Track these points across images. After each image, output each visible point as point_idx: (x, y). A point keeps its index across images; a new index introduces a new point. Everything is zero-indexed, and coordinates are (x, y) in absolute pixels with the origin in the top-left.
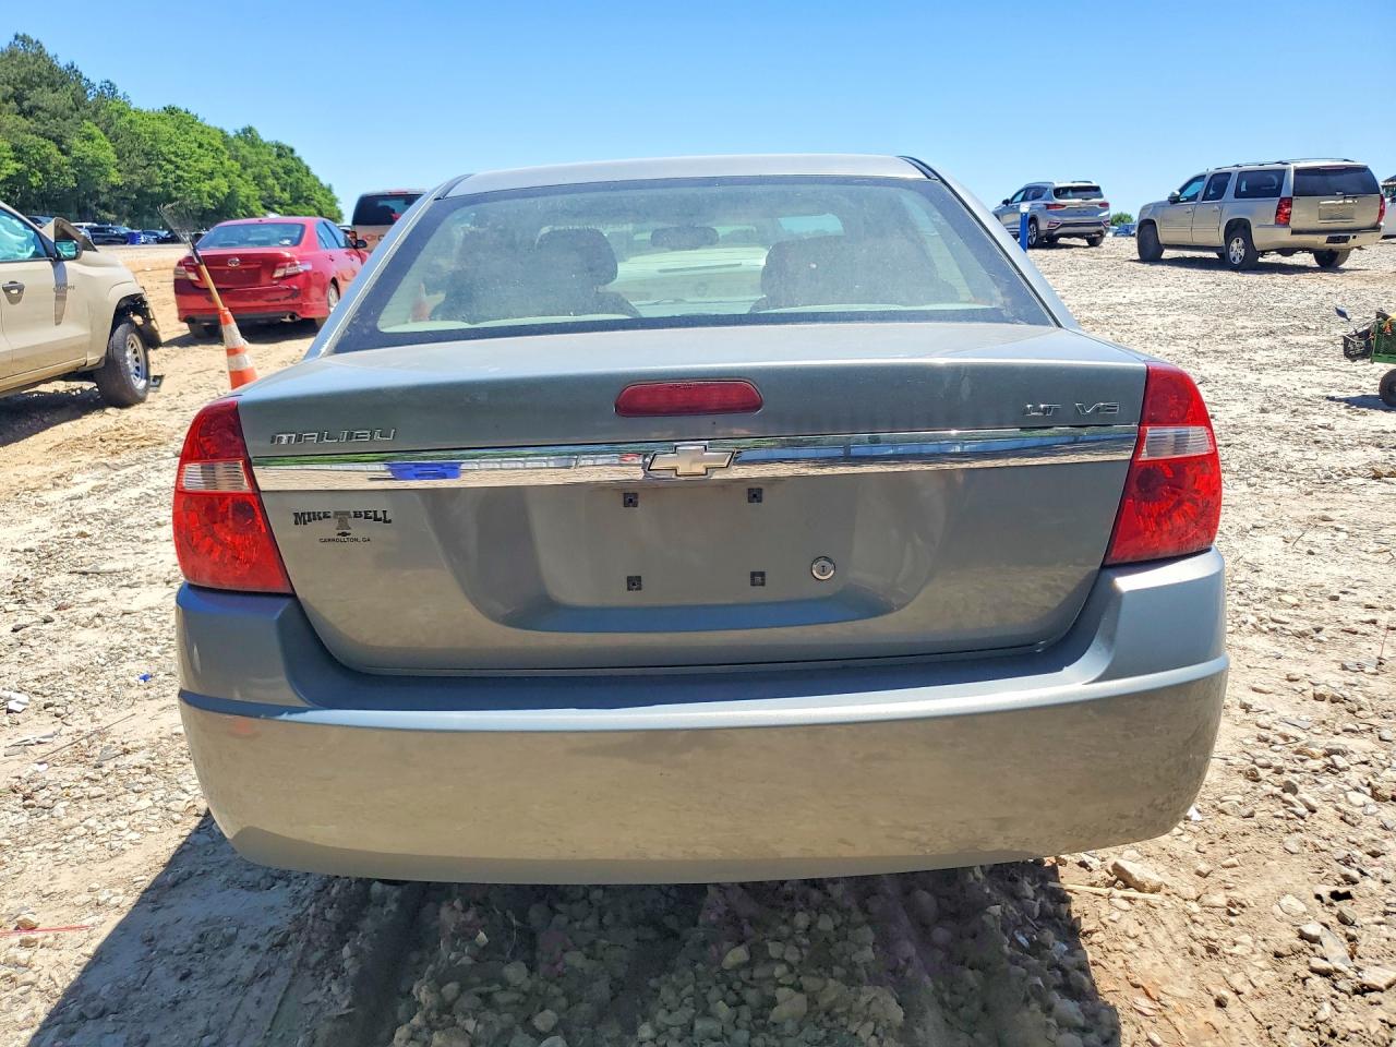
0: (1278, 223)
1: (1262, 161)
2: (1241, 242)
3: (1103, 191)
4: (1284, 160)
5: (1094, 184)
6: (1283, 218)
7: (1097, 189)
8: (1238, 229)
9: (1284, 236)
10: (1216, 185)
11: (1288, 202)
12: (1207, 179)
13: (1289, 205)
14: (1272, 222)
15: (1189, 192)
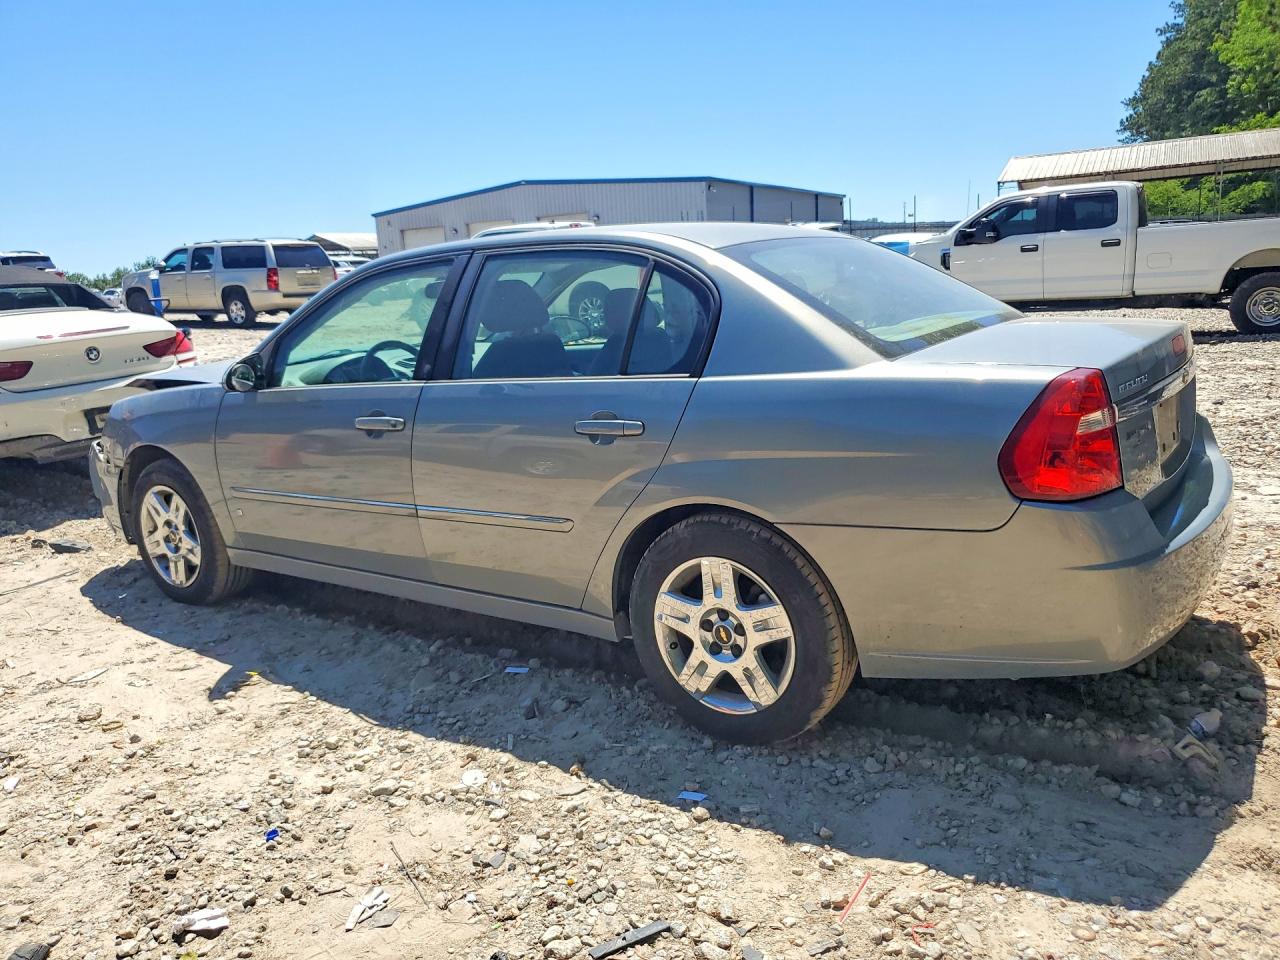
0: (270, 288)
1: (239, 238)
2: (240, 305)
3: (54, 260)
4: (259, 238)
5: (42, 254)
6: (273, 286)
7: (46, 259)
8: (233, 294)
9: (276, 299)
10: (200, 258)
11: (272, 273)
12: (190, 252)
13: (276, 274)
14: (265, 287)
15: (174, 262)
